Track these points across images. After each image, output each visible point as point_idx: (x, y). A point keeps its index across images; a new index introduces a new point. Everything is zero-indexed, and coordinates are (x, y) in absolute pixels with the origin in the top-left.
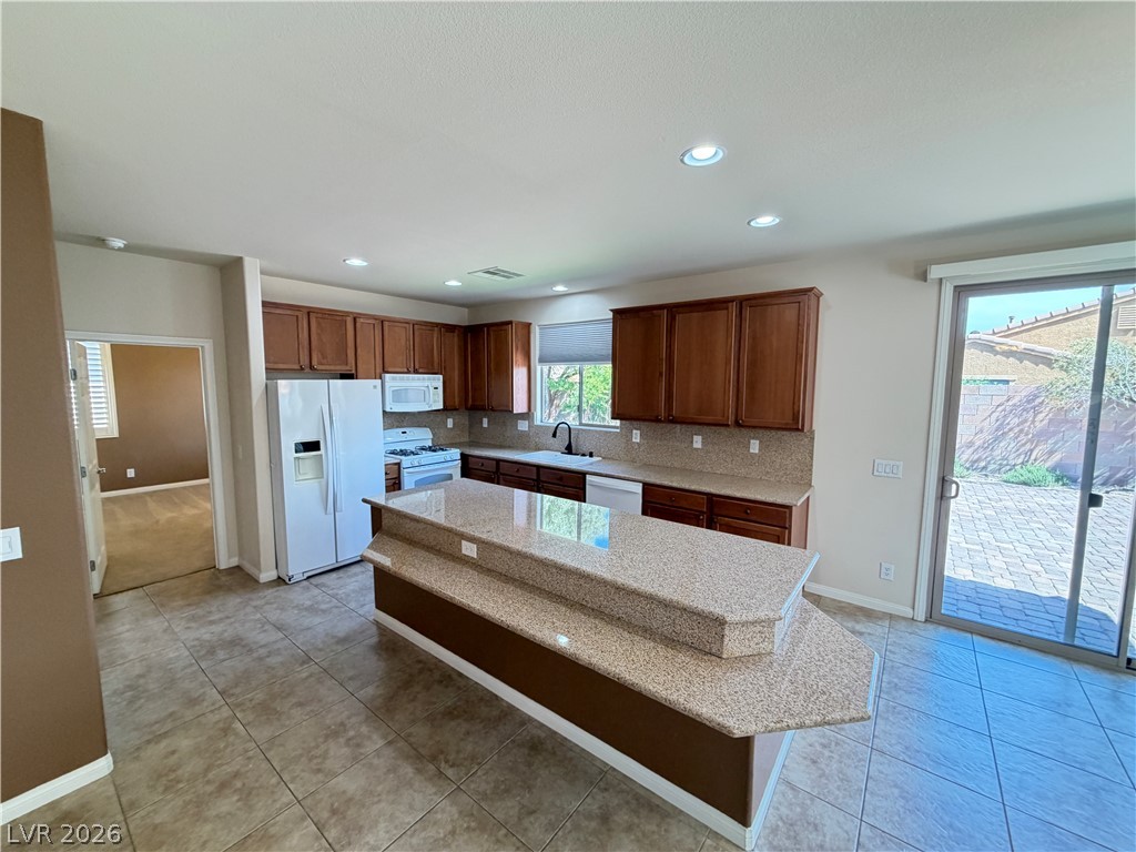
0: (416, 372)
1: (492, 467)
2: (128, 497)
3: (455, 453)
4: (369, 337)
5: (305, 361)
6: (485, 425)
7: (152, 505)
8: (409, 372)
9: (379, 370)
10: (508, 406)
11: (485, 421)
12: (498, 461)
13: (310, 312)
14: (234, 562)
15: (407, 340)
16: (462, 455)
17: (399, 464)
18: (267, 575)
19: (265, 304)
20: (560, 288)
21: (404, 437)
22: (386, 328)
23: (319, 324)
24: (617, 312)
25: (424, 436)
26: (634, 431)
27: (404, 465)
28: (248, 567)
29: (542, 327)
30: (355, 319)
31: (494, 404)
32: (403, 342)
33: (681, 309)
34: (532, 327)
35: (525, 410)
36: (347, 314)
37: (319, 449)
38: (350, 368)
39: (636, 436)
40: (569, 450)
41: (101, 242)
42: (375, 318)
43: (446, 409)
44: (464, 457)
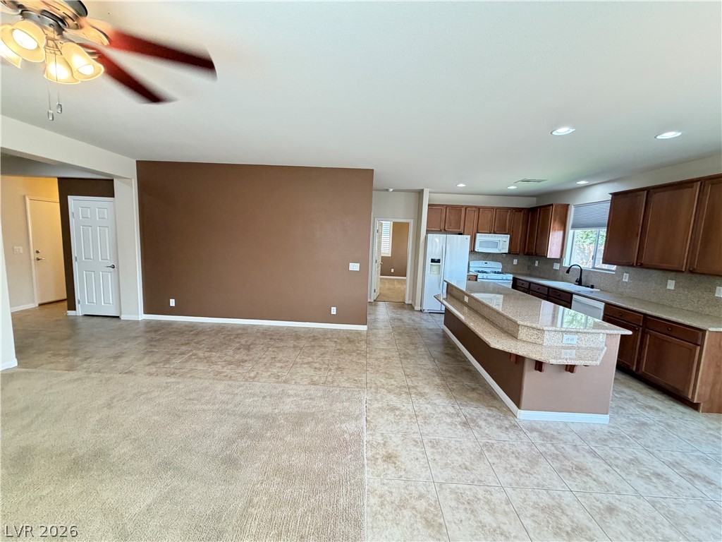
0: (495, 233)
1: (526, 286)
2: (390, 279)
3: (510, 277)
4: (472, 216)
5: (442, 227)
6: (536, 265)
7: (396, 283)
8: (490, 233)
9: (475, 231)
10: (544, 253)
11: (537, 262)
12: (530, 283)
13: (447, 206)
14: (410, 302)
15: (492, 217)
16: (514, 278)
17: (477, 276)
18: (418, 308)
19: (429, 205)
20: (583, 183)
21: (485, 265)
22: (481, 211)
23: (450, 212)
24: (615, 195)
25: (498, 266)
26: (625, 274)
27: (479, 277)
28: (413, 305)
29: (577, 206)
30: (466, 209)
31: (538, 252)
32: (489, 218)
33: (656, 190)
34: (570, 206)
35: (558, 257)
36: (462, 206)
37: (439, 262)
38: (462, 231)
39: (626, 278)
40: (579, 282)
41: (387, 190)
42: (475, 207)
43: (509, 253)
44: (515, 280)
